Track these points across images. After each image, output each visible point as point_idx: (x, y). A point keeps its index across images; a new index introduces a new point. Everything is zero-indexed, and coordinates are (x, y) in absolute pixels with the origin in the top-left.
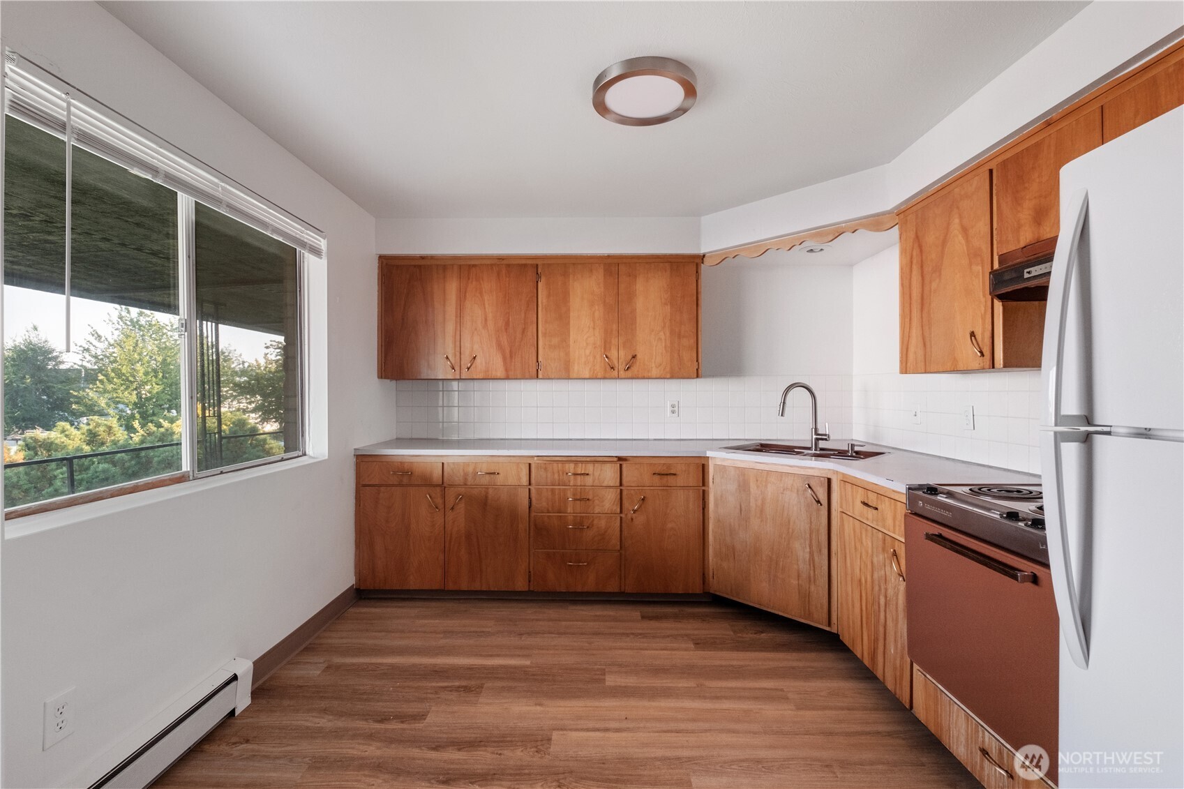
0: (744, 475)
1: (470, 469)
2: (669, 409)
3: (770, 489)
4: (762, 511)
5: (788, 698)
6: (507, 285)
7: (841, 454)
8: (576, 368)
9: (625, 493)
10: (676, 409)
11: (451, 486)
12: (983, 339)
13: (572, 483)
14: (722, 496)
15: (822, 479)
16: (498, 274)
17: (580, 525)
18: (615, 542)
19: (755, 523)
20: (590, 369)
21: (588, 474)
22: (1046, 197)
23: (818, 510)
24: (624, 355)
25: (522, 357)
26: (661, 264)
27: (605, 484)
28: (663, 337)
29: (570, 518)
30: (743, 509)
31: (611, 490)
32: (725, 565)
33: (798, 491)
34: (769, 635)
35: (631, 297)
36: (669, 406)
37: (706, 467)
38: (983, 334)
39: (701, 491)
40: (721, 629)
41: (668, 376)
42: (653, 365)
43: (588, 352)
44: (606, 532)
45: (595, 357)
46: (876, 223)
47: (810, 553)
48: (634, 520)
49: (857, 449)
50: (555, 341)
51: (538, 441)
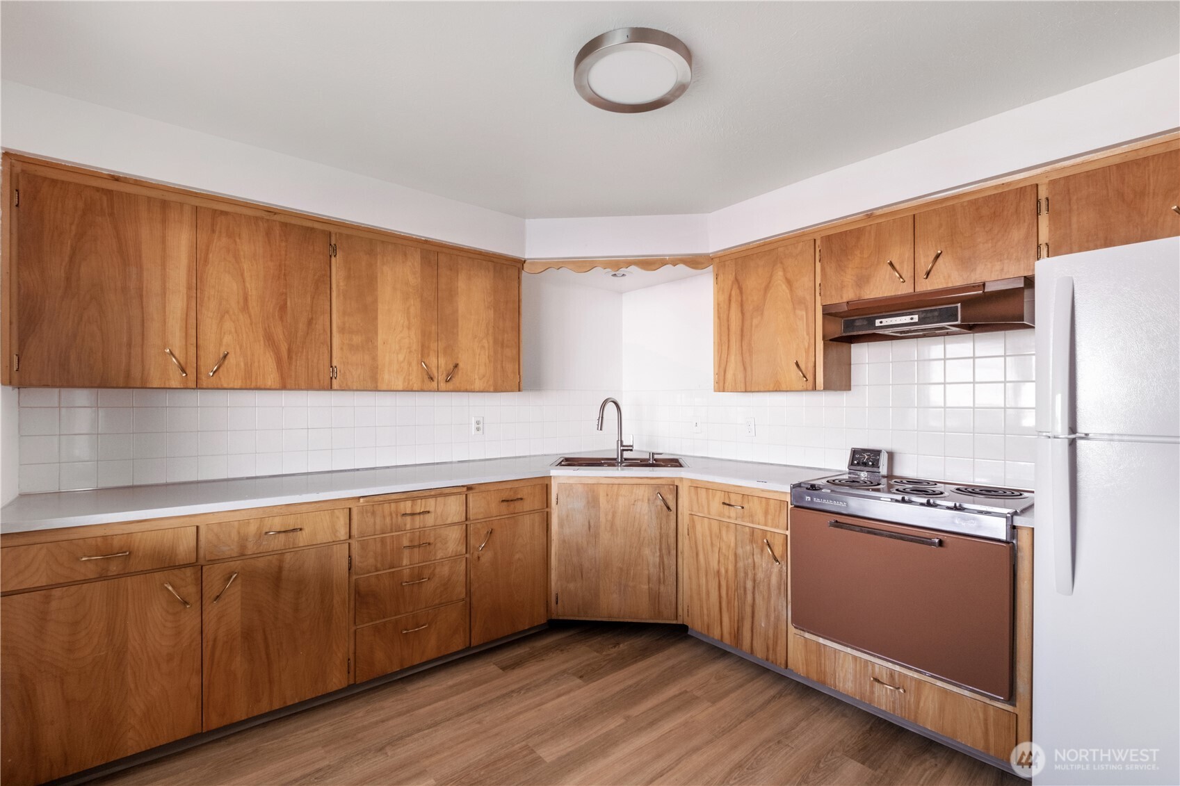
0: (594, 492)
1: (252, 529)
2: (474, 426)
3: (622, 502)
4: (612, 524)
5: (697, 698)
6: (283, 253)
7: (643, 463)
8: (386, 377)
9: (471, 528)
10: (481, 426)
11: (213, 562)
12: (806, 368)
13: (408, 527)
14: (567, 516)
15: (671, 487)
16: (268, 233)
17: (418, 577)
18: (460, 591)
19: (605, 537)
20: (404, 378)
21: (429, 512)
22: (866, 269)
23: (668, 516)
24: (443, 363)
25: (307, 359)
26: (484, 262)
27: (449, 521)
28: (486, 345)
29: (406, 572)
30: (592, 524)
31: (456, 527)
32: (572, 586)
33: (649, 500)
34: (626, 644)
35: (452, 294)
36: (473, 422)
37: (549, 486)
38: (806, 363)
39: (545, 513)
40: (584, 653)
41: (492, 390)
42: (476, 377)
43: (401, 357)
44: (449, 580)
45: (410, 364)
46: (695, 262)
47: (660, 556)
48: (481, 559)
49: (656, 456)
50: (357, 339)
51: (309, 476)
